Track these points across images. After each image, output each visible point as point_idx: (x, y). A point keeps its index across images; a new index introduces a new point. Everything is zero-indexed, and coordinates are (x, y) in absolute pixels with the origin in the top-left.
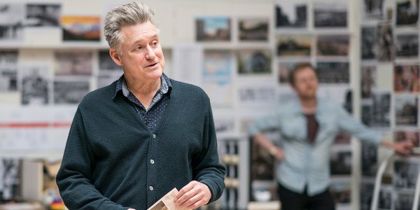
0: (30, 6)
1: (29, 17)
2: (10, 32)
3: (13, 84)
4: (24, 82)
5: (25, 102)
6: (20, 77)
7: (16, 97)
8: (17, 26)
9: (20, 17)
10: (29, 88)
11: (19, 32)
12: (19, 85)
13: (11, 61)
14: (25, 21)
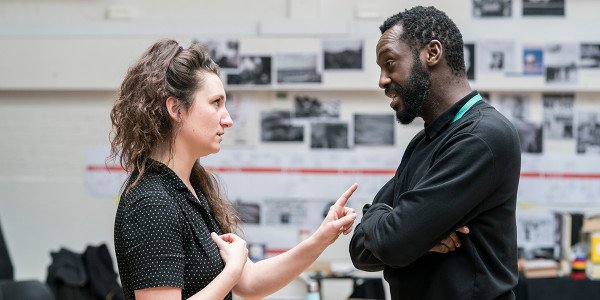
0: (585, 46)
1: (583, 57)
2: (562, 74)
3: (568, 130)
4: (581, 128)
5: (581, 151)
6: (576, 124)
7: (571, 145)
8: (570, 68)
9: (574, 58)
10: (586, 135)
11: (572, 74)
12: (575, 132)
13: (565, 105)
14: (579, 62)
